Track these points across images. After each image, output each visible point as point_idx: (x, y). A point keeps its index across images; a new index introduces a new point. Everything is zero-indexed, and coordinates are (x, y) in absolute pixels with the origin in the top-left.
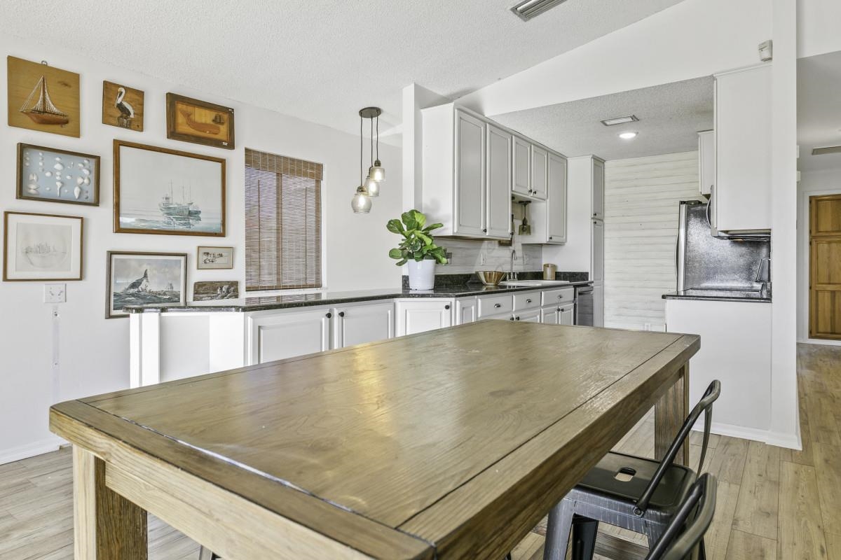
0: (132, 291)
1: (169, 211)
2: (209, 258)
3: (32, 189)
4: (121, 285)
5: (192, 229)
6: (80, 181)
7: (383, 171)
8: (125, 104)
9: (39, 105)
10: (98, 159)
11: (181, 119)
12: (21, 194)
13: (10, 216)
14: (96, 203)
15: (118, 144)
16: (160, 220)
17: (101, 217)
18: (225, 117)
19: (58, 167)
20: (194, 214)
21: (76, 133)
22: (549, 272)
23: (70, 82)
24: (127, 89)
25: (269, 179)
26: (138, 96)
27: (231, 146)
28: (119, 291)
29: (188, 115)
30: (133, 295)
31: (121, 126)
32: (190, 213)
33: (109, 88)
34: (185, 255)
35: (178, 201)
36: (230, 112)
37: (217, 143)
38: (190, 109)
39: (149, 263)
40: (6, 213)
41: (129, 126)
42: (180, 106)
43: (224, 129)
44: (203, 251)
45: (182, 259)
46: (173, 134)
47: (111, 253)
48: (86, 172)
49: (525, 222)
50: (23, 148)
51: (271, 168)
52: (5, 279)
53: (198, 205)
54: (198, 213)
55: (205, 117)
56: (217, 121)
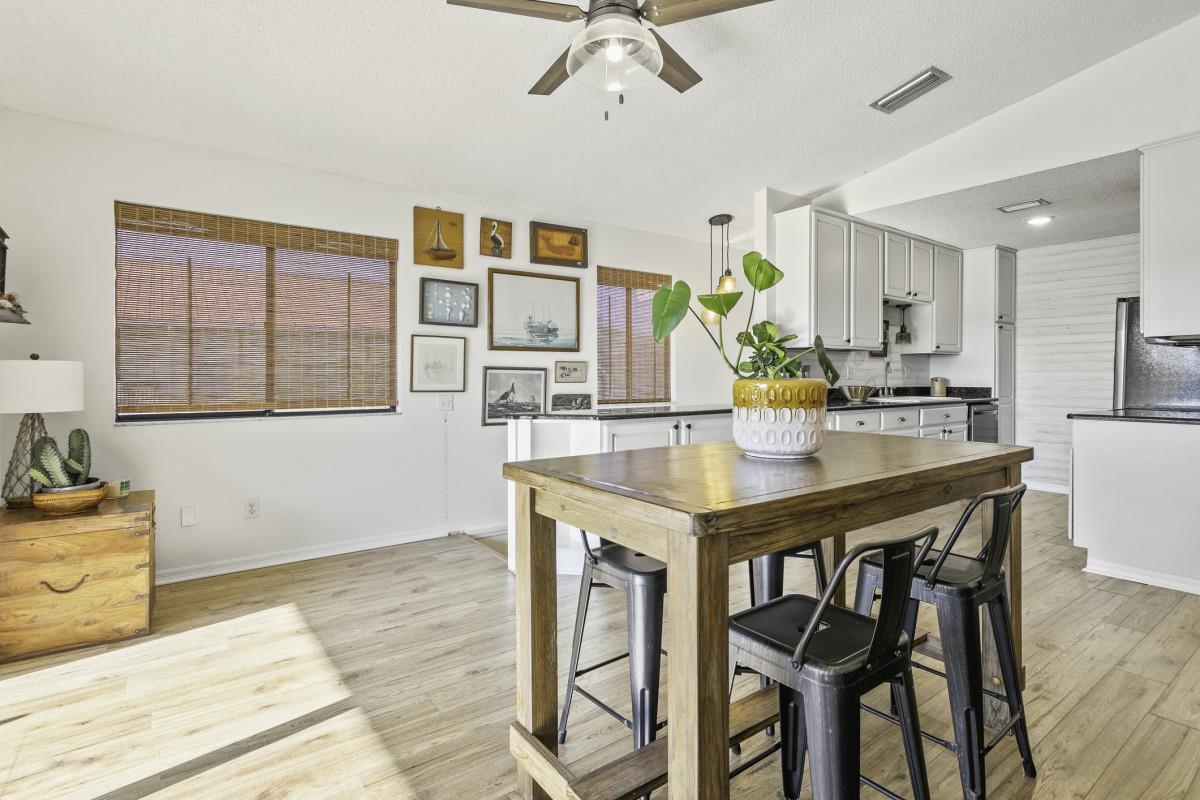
0: (502, 402)
1: (532, 329)
2: (566, 372)
3: (430, 315)
4: (494, 396)
5: (551, 345)
6: (463, 306)
7: (735, 280)
8: (498, 236)
9: (435, 245)
10: (476, 286)
11: (542, 244)
12: (423, 320)
13: (415, 338)
14: (475, 325)
15: (492, 272)
16: (524, 338)
17: (478, 336)
18: (580, 237)
19: (448, 295)
20: (553, 331)
21: (461, 266)
22: (938, 387)
23: (456, 221)
24: (499, 222)
25: (618, 293)
26: (507, 227)
27: (585, 265)
28: (492, 401)
29: (547, 240)
30: (502, 406)
31: (494, 255)
32: (549, 331)
33: (485, 223)
34: (545, 369)
35: (540, 319)
36: (583, 233)
37: (572, 264)
38: (549, 234)
39: (516, 376)
40: (413, 336)
41: (500, 256)
42: (541, 232)
43: (578, 249)
44: (559, 365)
45: (543, 373)
46: (535, 258)
47: (487, 368)
48: (468, 298)
49: (903, 329)
50: (424, 281)
51: (621, 284)
52: (412, 391)
53: (557, 323)
54: (556, 330)
55: (561, 240)
56: (573, 242)
